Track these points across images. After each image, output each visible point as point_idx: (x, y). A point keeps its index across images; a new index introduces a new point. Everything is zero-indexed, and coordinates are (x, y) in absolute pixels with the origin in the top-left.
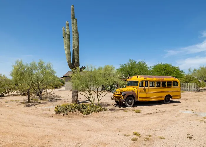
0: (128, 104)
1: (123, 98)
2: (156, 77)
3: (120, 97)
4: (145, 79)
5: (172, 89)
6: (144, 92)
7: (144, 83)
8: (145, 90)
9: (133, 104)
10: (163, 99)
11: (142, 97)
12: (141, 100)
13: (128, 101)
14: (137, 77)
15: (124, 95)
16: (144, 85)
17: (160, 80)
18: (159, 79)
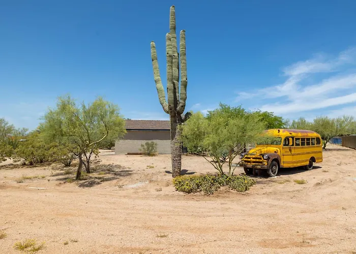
0: (272, 171)
1: (266, 164)
2: (300, 132)
3: (261, 162)
4: (291, 134)
5: (316, 149)
6: (289, 153)
7: (291, 139)
8: (290, 150)
9: (276, 173)
10: (308, 163)
11: (287, 161)
12: (285, 166)
13: (272, 167)
14: (279, 131)
15: (269, 158)
16: (291, 143)
17: (304, 136)
18: (303, 134)
